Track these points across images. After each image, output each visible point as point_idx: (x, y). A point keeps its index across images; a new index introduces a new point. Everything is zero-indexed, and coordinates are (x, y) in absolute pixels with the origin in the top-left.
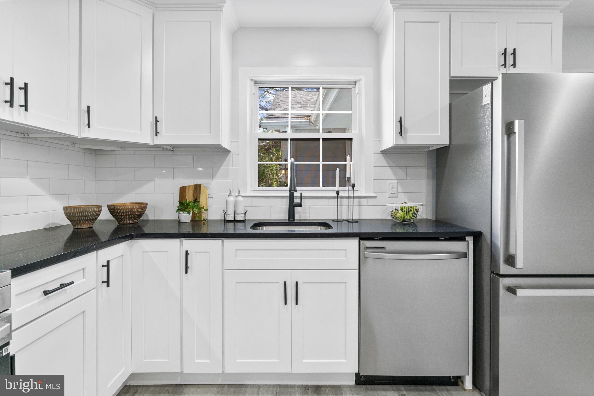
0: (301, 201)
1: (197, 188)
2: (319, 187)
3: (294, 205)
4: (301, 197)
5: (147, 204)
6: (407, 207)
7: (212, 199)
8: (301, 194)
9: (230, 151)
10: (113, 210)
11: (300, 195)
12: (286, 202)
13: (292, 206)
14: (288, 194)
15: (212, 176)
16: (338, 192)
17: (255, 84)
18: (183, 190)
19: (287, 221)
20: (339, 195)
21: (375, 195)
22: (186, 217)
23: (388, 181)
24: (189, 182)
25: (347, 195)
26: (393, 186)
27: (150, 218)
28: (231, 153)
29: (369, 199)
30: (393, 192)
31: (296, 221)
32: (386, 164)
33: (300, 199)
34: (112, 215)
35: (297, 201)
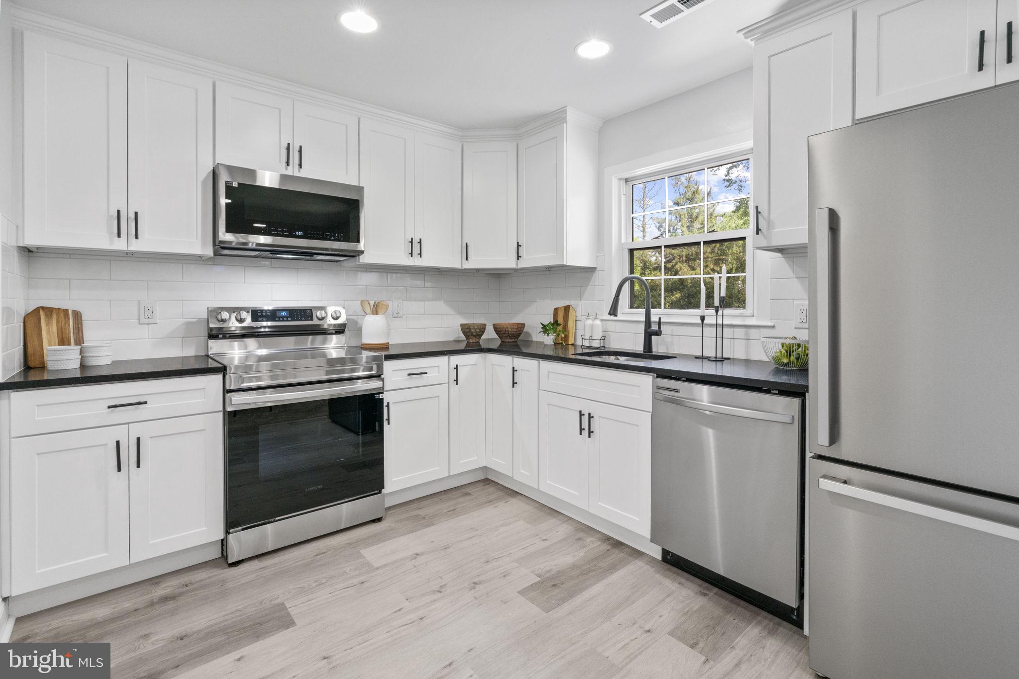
0: (659, 327)
1: (567, 309)
2: (661, 308)
3: (652, 332)
4: (660, 323)
5: (524, 324)
6: (787, 343)
7: (580, 322)
8: (660, 319)
9: (596, 268)
10: (497, 329)
11: (658, 320)
12: (642, 328)
13: (649, 335)
14: (643, 319)
15: (580, 297)
16: (703, 318)
17: (626, 182)
18: (556, 311)
19: (642, 353)
20: (705, 322)
21: (772, 324)
22: (549, 340)
23: (796, 302)
24: (561, 304)
25: (715, 322)
26: (802, 311)
27: (534, 340)
28: (598, 269)
29: (762, 330)
30: (802, 320)
31: (653, 354)
32: (791, 274)
33: (658, 326)
34: (497, 334)
35: (654, 327)
